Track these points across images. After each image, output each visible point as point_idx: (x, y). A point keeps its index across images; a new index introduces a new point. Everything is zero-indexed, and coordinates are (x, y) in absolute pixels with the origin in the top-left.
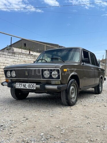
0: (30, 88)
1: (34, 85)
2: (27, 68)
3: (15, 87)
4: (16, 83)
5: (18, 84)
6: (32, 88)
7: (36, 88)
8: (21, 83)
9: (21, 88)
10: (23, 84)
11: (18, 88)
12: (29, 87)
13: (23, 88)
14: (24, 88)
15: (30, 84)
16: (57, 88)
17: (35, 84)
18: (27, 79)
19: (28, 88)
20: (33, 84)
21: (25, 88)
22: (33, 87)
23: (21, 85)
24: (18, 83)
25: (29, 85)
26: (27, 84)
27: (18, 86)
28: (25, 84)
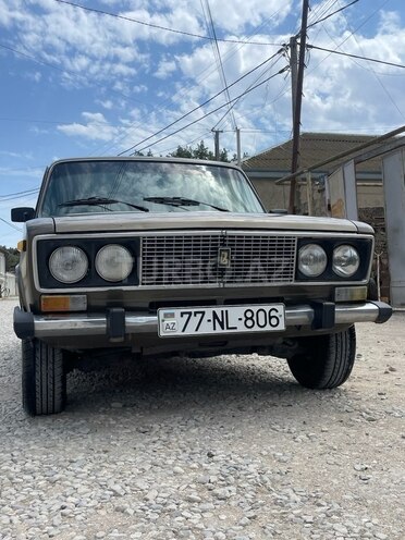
0: (256, 329)
1: (273, 313)
2: (230, 232)
3: (156, 334)
4: (162, 312)
5: (172, 315)
6: (268, 328)
7: (287, 326)
8: (193, 310)
9: (200, 332)
10: (209, 311)
11: (179, 333)
12: (249, 323)
13: (212, 332)
14: (219, 330)
15: (255, 308)
16: (377, 314)
17: (280, 308)
19: (241, 329)
20: (267, 308)
21: (226, 331)
22: (274, 321)
23: (195, 320)
24: (177, 311)
25: (249, 315)
27: (174, 323)
28: (224, 309)
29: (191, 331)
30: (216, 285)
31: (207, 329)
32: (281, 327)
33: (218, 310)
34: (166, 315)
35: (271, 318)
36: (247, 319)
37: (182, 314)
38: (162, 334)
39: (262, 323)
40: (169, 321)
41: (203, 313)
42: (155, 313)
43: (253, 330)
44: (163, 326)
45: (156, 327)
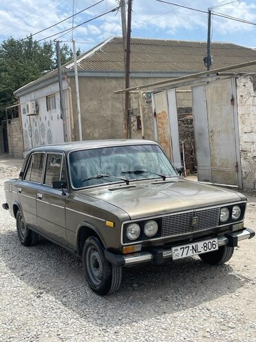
0: (208, 251)
1: (214, 243)
2: (196, 210)
4: (173, 249)
5: (177, 250)
6: (212, 250)
7: (219, 248)
8: (185, 246)
9: (189, 255)
10: (190, 246)
11: (180, 257)
12: (205, 248)
13: (192, 254)
14: (195, 254)
15: (207, 242)
16: (250, 235)
17: (216, 240)
19: (203, 251)
20: (211, 241)
21: (197, 253)
22: (214, 246)
23: (186, 250)
24: (179, 248)
25: (205, 245)
26: (200, 245)
27: (178, 253)
28: (196, 244)
29: (184, 256)
30: (190, 233)
32: (217, 248)
33: (194, 245)
34: (175, 250)
37: (181, 249)
38: (174, 258)
39: (210, 247)
40: (176, 252)
41: (188, 247)
44: (174, 255)
45: (170, 258)
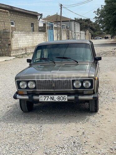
0: (60, 100)
2: (54, 79)
4: (40, 96)
5: (42, 97)
6: (63, 100)
7: (68, 100)
8: (46, 96)
9: (48, 101)
10: (50, 96)
11: (43, 101)
13: (50, 101)
14: (52, 100)
15: (60, 96)
16: (92, 98)
17: (66, 96)
18: (53, 90)
19: (57, 100)
20: (63, 96)
22: (65, 99)
24: (43, 96)
25: (59, 97)
28: (53, 96)
29: (46, 100)
31: (49, 100)
32: (66, 100)
33: (52, 96)
34: (41, 97)
35: (64, 98)
36: (58, 98)
37: (44, 97)
38: (40, 101)
39: (62, 99)
40: (41, 98)
41: (48, 97)
42: (39, 96)
43: (60, 101)
44: (40, 99)
45: (39, 99)
